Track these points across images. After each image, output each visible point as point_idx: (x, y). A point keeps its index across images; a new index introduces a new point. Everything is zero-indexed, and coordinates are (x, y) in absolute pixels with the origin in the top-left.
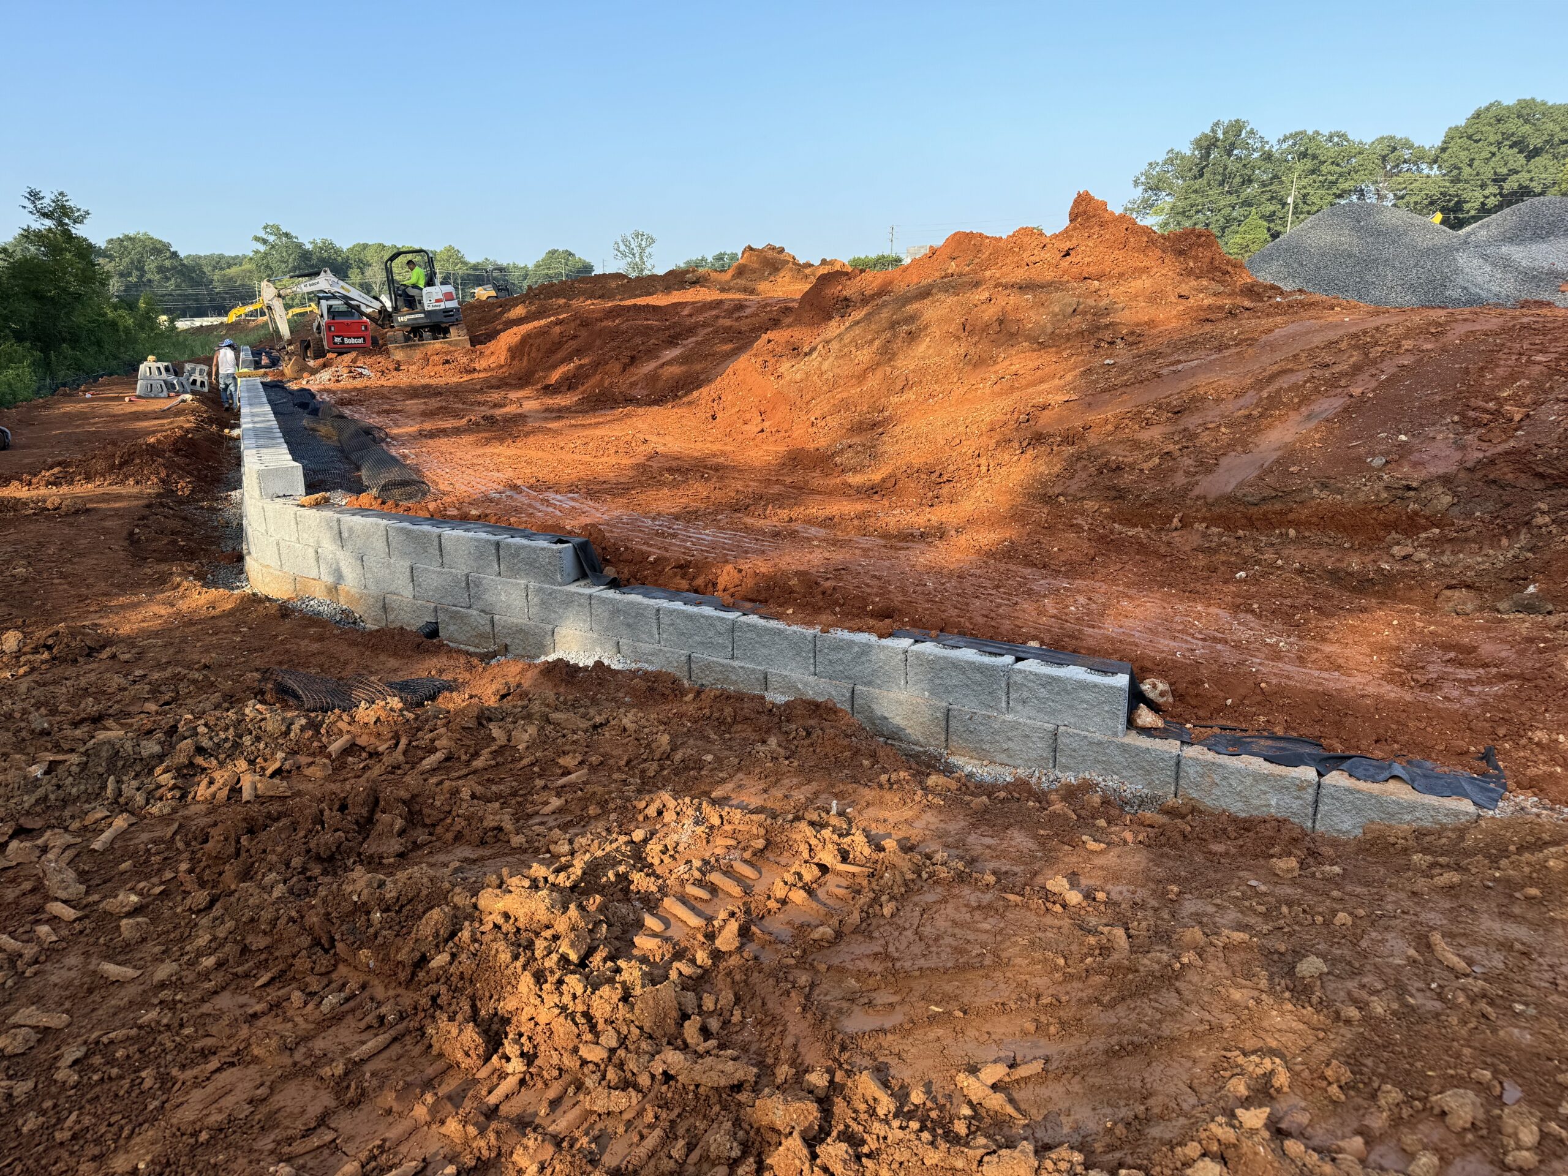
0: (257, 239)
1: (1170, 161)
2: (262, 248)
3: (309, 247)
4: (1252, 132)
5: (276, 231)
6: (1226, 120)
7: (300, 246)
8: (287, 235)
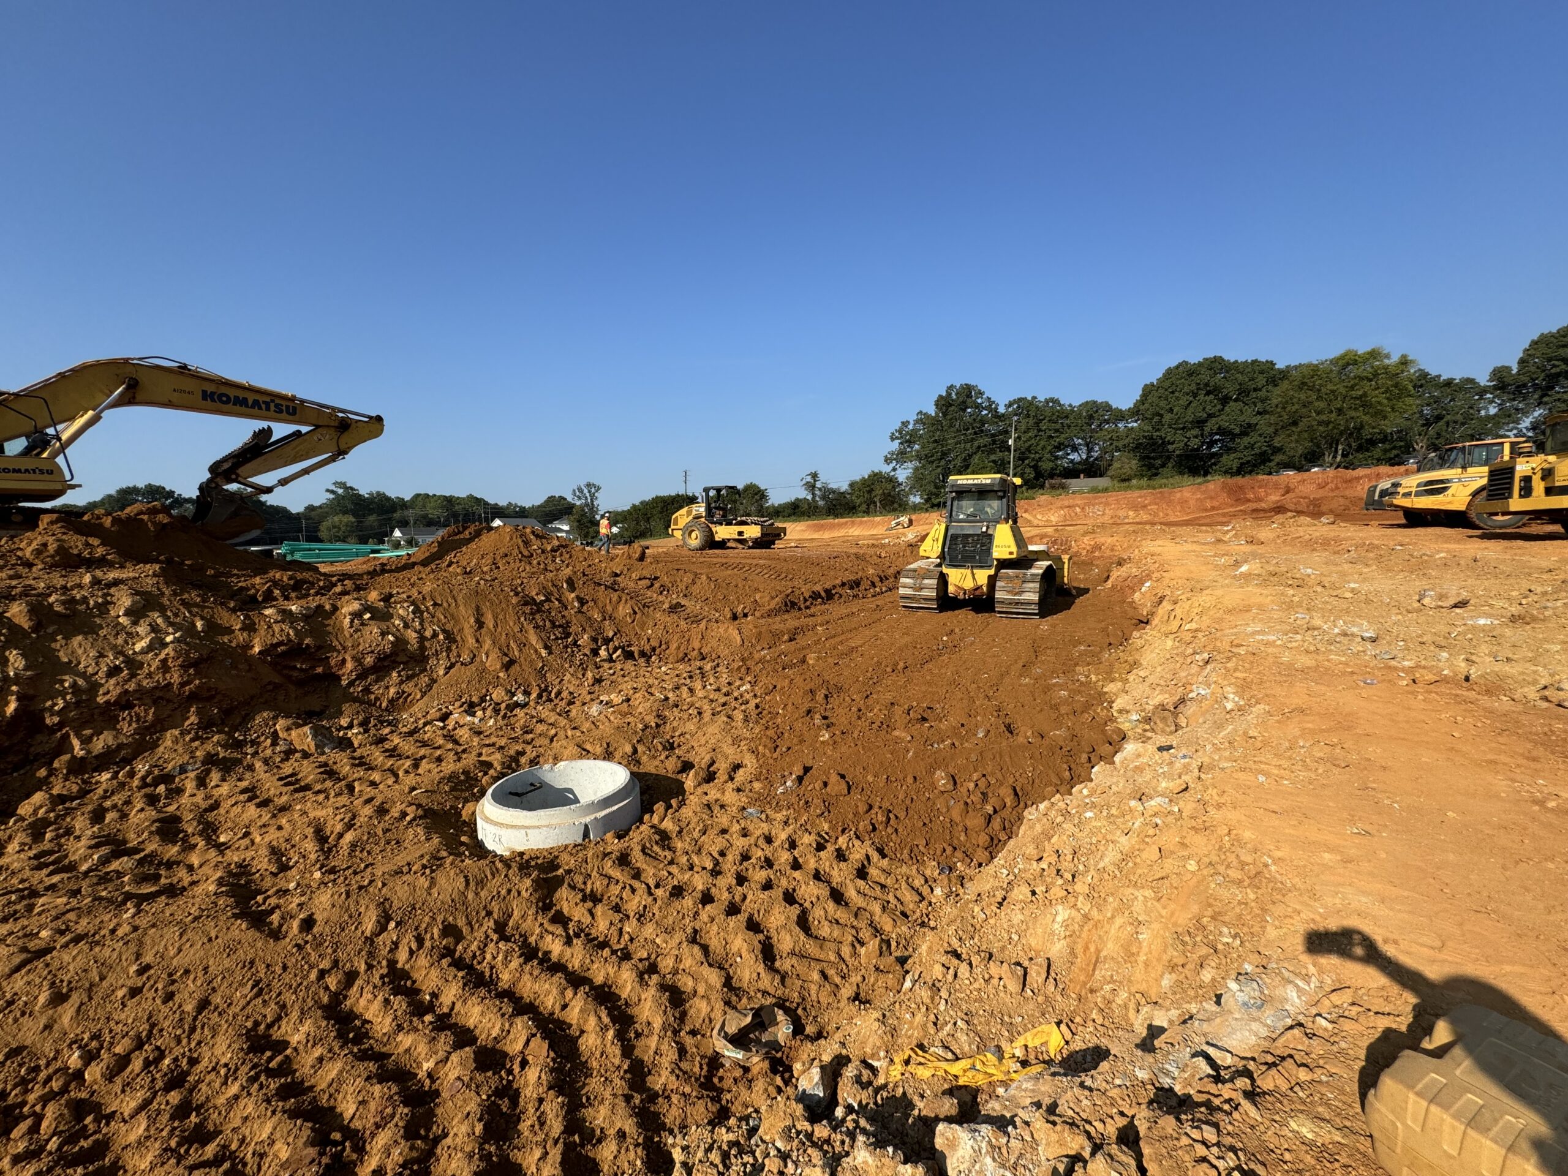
0: (328, 490)
2: (332, 496)
3: (365, 495)
4: (980, 394)
6: (957, 384)
7: (358, 495)
8: (352, 488)
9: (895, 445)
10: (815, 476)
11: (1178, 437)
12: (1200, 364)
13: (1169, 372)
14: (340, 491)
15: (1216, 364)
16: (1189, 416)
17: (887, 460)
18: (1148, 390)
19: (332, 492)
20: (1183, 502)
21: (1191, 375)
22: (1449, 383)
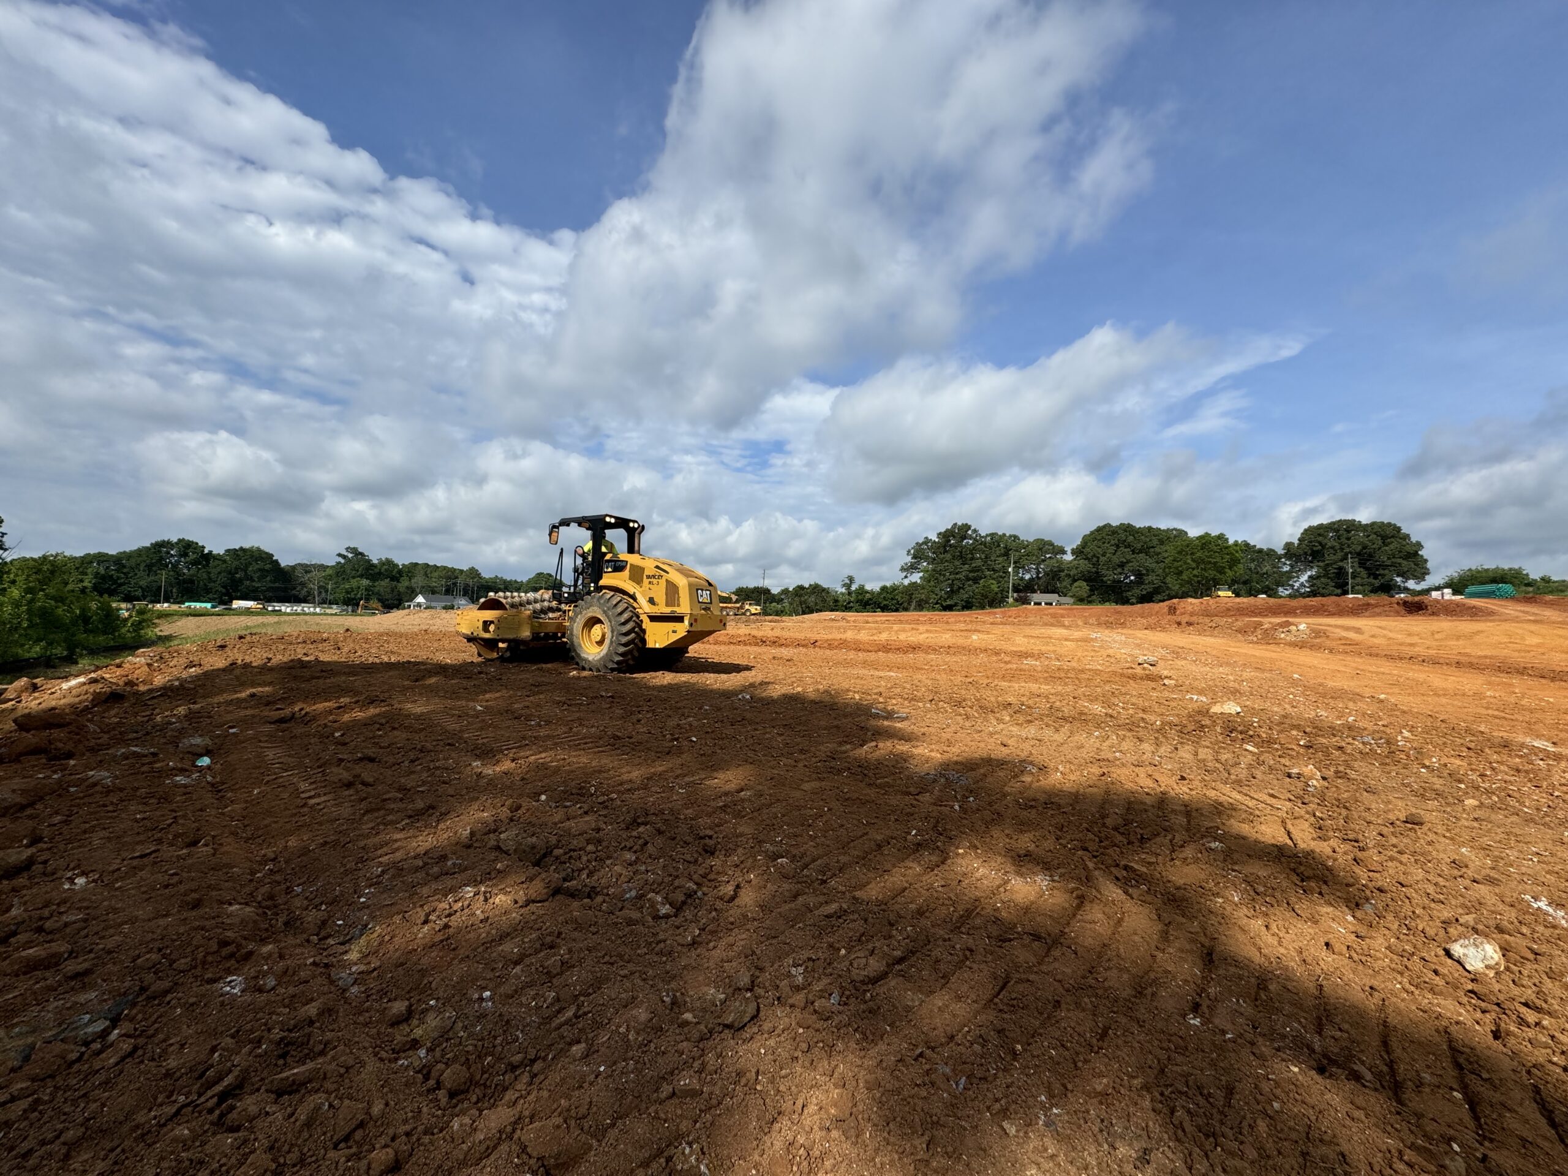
0: (339, 555)
1: (924, 543)
2: (343, 561)
3: (375, 561)
4: (975, 531)
5: (354, 551)
6: (960, 523)
7: (369, 561)
8: (361, 554)
9: (909, 559)
10: (851, 579)
11: (1109, 573)
12: (1118, 527)
14: (350, 555)
15: (1128, 528)
16: (1116, 560)
17: (903, 569)
18: (1087, 538)
19: (344, 557)
21: (1113, 533)
22: (1260, 551)
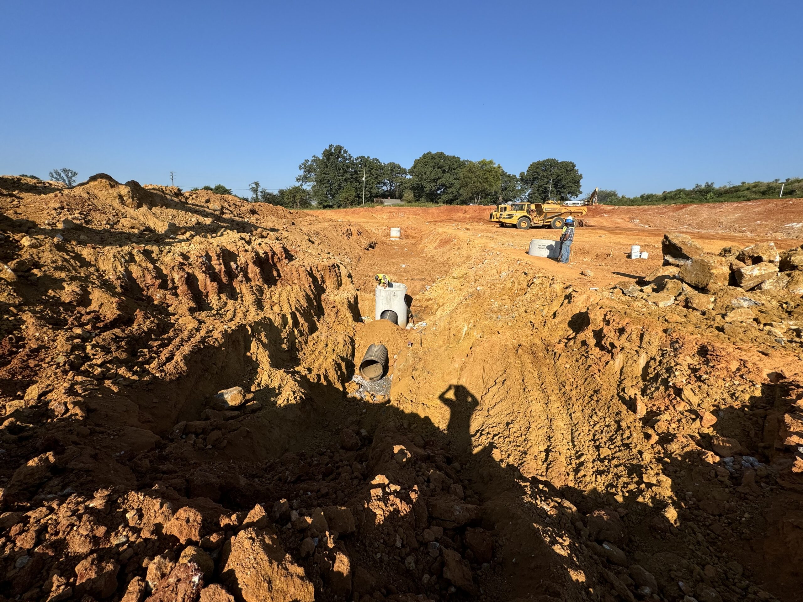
1: (314, 160)
4: (345, 152)
6: (335, 144)
9: (302, 172)
10: (257, 184)
11: (428, 185)
12: (436, 154)
13: (424, 156)
15: (441, 155)
16: (432, 177)
17: (298, 180)
18: (417, 162)
20: (433, 213)
21: (432, 158)
